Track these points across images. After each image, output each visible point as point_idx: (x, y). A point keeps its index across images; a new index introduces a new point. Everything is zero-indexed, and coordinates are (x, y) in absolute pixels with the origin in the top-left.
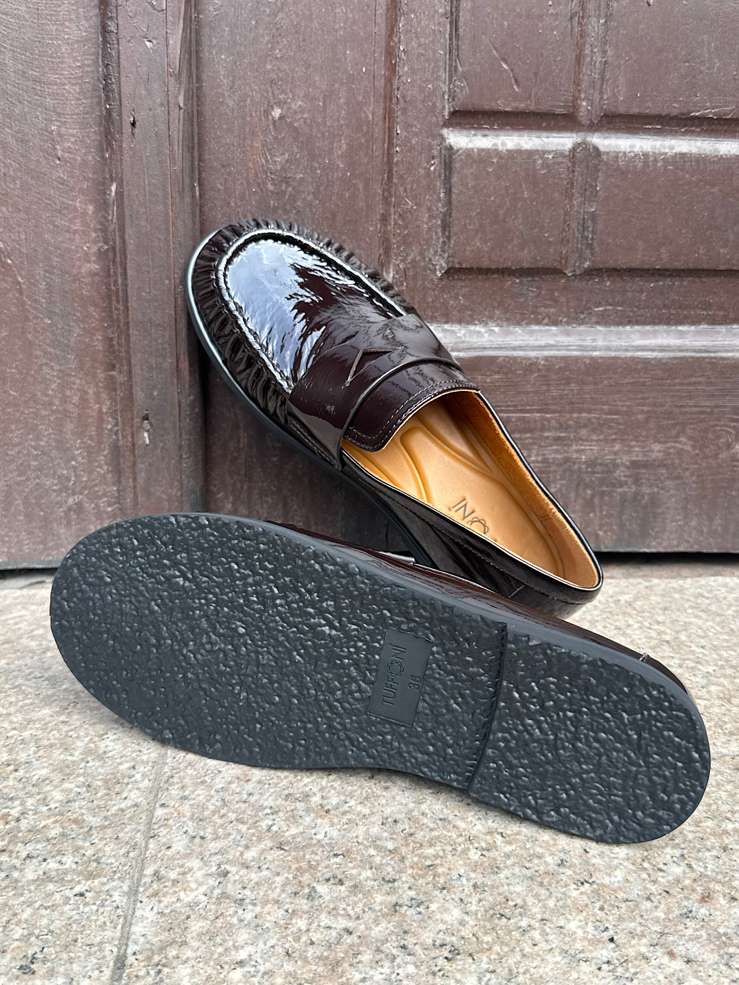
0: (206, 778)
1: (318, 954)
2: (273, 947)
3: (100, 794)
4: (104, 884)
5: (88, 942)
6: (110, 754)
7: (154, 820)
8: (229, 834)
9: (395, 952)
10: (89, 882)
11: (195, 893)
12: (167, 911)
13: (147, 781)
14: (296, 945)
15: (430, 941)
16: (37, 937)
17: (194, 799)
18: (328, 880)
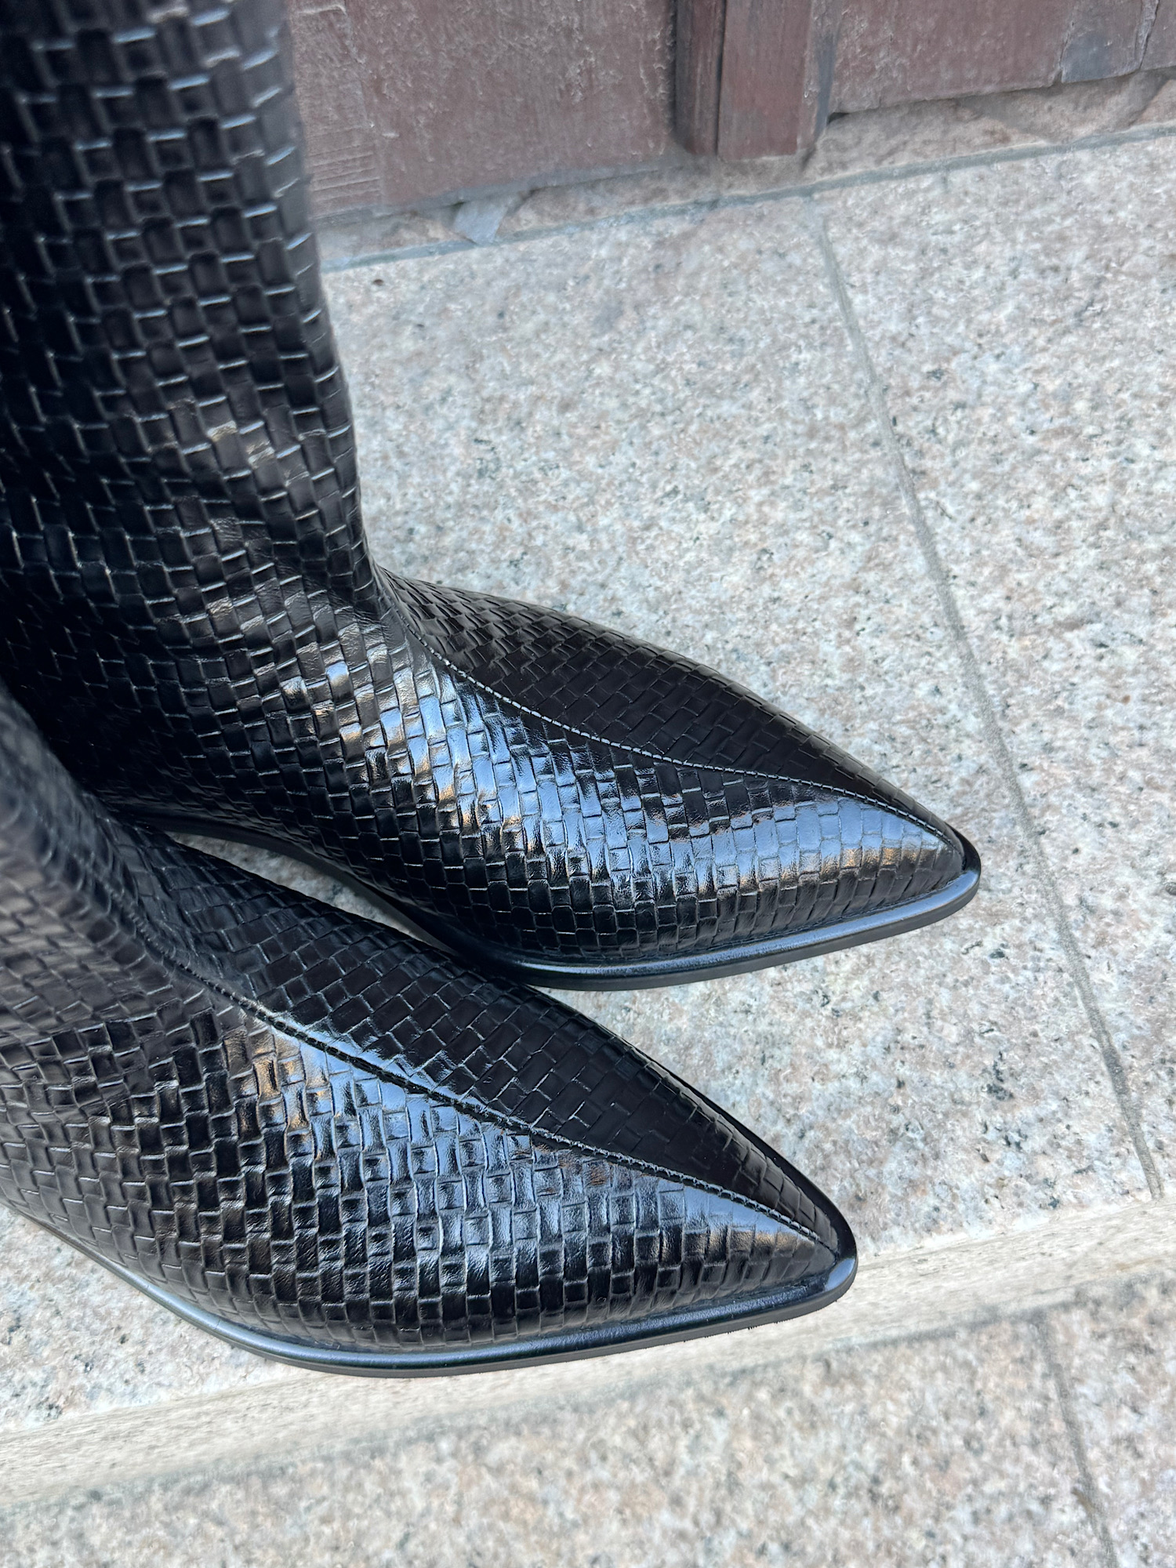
0: (1059, 702)
3: (917, 753)
4: (1020, 930)
5: (1053, 1034)
6: (886, 665)
7: (1027, 800)
8: (1149, 814)
10: (998, 930)
11: (1155, 931)
12: (1131, 968)
13: (972, 718)
16: (981, 1034)
17: (1063, 748)
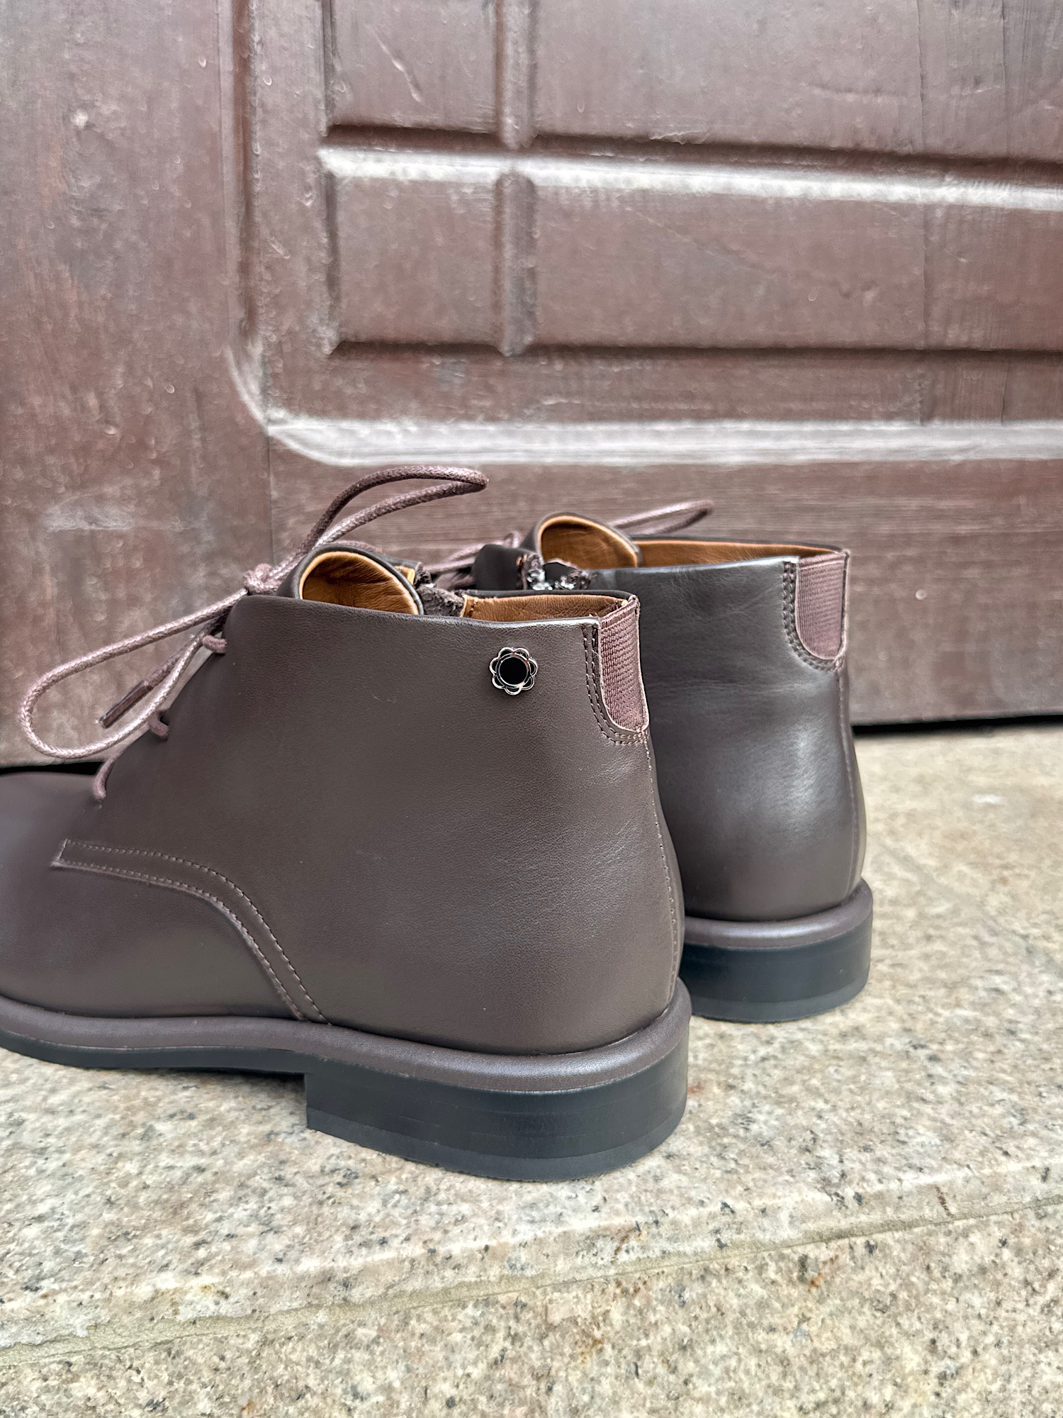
1: (154, 1197)
2: (88, 1196)
9: (266, 1185)
14: (122, 1191)
15: (316, 1168)
18: (172, 1116)
